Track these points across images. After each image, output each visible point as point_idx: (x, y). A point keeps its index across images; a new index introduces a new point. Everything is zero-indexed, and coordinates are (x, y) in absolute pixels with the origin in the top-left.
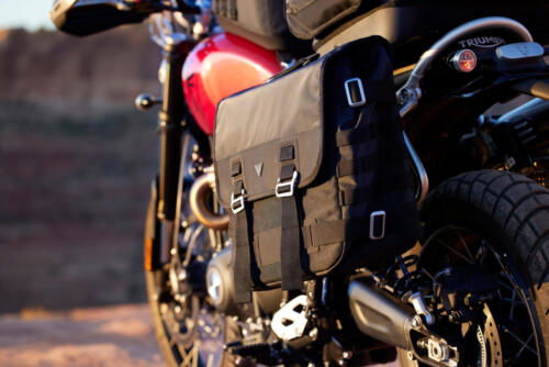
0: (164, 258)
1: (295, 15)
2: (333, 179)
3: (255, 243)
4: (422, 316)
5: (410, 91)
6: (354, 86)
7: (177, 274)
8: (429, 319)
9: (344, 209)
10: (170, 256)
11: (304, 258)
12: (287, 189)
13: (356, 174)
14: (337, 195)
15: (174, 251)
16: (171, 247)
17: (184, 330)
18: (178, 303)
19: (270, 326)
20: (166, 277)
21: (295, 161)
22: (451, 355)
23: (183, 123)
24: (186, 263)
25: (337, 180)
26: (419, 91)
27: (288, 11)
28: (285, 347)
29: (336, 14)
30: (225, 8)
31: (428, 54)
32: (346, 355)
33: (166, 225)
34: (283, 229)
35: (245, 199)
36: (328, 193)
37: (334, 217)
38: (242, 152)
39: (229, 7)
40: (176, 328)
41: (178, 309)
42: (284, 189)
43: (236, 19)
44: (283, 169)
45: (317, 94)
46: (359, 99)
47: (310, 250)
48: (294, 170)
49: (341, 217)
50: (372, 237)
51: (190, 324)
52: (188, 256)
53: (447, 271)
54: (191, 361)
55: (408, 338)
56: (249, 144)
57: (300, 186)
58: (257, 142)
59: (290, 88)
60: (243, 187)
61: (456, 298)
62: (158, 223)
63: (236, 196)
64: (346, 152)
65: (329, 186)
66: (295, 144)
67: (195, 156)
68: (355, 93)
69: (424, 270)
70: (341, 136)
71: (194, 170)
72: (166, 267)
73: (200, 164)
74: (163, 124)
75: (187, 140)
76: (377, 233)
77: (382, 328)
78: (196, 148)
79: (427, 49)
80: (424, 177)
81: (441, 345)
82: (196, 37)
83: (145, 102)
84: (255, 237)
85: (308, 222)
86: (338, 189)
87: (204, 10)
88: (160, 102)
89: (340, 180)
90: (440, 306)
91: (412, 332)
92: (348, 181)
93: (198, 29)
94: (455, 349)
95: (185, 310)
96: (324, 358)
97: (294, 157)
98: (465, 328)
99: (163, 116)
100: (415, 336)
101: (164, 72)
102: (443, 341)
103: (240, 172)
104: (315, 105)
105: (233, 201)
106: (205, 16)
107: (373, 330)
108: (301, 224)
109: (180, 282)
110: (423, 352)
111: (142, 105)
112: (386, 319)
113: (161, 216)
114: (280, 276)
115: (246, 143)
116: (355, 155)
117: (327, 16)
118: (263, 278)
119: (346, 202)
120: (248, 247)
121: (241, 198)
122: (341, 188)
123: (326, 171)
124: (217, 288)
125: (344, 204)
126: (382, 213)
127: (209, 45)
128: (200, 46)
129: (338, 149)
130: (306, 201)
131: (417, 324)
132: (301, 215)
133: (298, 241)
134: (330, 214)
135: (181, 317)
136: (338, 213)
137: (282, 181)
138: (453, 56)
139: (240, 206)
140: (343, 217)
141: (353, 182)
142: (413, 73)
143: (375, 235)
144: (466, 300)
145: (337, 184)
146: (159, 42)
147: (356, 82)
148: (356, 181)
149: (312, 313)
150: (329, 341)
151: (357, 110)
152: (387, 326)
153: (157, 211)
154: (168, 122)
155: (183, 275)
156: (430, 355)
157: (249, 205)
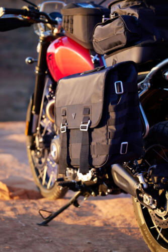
0: (33, 130)
1: (97, 43)
2: (106, 126)
3: (70, 148)
4: (142, 184)
5: (145, 84)
6: (119, 85)
7: (39, 139)
8: (145, 186)
9: (110, 140)
10: (36, 131)
11: (90, 159)
12: (85, 128)
13: (116, 125)
14: (107, 133)
15: (38, 129)
16: (37, 127)
17: (40, 162)
18: (39, 151)
19: (76, 174)
20: (34, 139)
21: (90, 116)
22: (154, 202)
23: (46, 72)
24: (43, 135)
25: (107, 127)
26: (149, 84)
27: (94, 40)
28: (82, 184)
29: (115, 46)
30: (68, 27)
31: (154, 69)
32: (109, 191)
33: (35, 116)
34: (82, 145)
35: (67, 127)
36: (103, 132)
37: (105, 143)
38: (67, 106)
39: (69, 27)
40: (37, 160)
41: (38, 153)
42: (84, 127)
43: (72, 33)
44: (84, 118)
45: (102, 87)
46: (120, 91)
47: (93, 156)
48: (89, 119)
49: (108, 143)
50: (121, 153)
51: (43, 160)
52: (44, 131)
53: (155, 166)
54: (43, 175)
55: (135, 192)
56: (70, 103)
57: (91, 127)
58: (74, 103)
59: (90, 81)
60: (66, 122)
61: (157, 179)
62: (32, 115)
63: (63, 125)
64: (112, 115)
65: (103, 129)
66: (90, 107)
67: (50, 90)
68: (119, 88)
69: (146, 160)
70: (111, 107)
71: (49, 96)
72: (34, 135)
73: (52, 94)
74: (37, 72)
75: (47, 80)
76: (124, 151)
77: (125, 185)
78: (51, 85)
79: (154, 66)
80: (147, 125)
81: (149, 198)
82: (54, 34)
83: (30, 61)
84: (70, 145)
85: (93, 143)
86: (108, 131)
87: (59, 23)
88: (37, 62)
89: (109, 127)
90: (150, 180)
91: (137, 190)
92: (112, 128)
93: (56, 31)
94: (155, 200)
95: (41, 154)
96: (99, 190)
97: (89, 114)
98: (161, 192)
99: (37, 68)
100: (138, 192)
101: (39, 48)
102: (150, 196)
103: (66, 115)
104: (101, 92)
105: (62, 127)
106: (59, 25)
107: (121, 185)
108: (90, 144)
109: (40, 143)
110: (141, 199)
111: (28, 62)
112: (126, 182)
113: (33, 112)
114: (79, 164)
115: (69, 102)
116: (116, 116)
117: (110, 46)
118: (72, 164)
119: (111, 137)
120: (66, 149)
121: (65, 127)
122: (109, 131)
123: (103, 122)
124: (55, 152)
125: (109, 138)
126: (127, 143)
127: (60, 41)
128: (56, 41)
129: (109, 113)
130: (93, 134)
131: (140, 188)
132: (91, 140)
133: (88, 151)
134: (103, 141)
135: (40, 156)
136: (106, 141)
137: (83, 123)
138: (165, 73)
139: (64, 130)
140: (109, 144)
141: (114, 129)
142: (147, 76)
143: (122, 152)
144: (162, 180)
145: (107, 129)
146: (38, 34)
147: (120, 83)
148: (116, 128)
149: (95, 174)
150: (102, 184)
151: (119, 96)
152: (126, 184)
153: (32, 110)
154: (39, 72)
155: (41, 140)
156: (144, 201)
157: (68, 131)
